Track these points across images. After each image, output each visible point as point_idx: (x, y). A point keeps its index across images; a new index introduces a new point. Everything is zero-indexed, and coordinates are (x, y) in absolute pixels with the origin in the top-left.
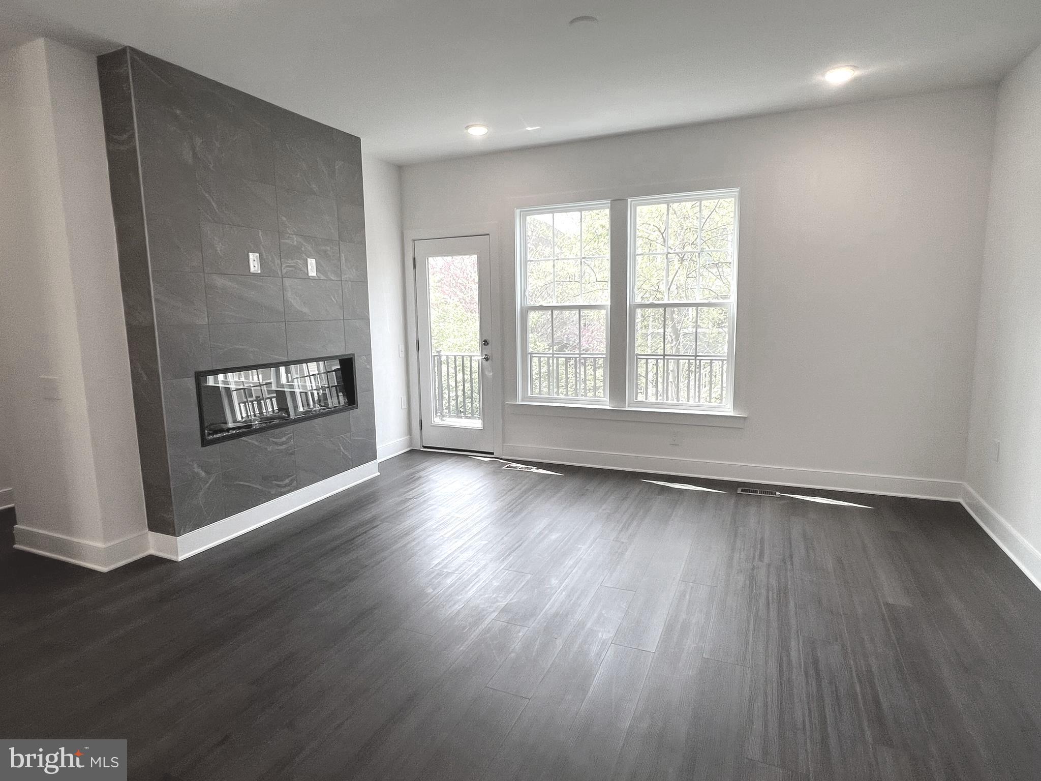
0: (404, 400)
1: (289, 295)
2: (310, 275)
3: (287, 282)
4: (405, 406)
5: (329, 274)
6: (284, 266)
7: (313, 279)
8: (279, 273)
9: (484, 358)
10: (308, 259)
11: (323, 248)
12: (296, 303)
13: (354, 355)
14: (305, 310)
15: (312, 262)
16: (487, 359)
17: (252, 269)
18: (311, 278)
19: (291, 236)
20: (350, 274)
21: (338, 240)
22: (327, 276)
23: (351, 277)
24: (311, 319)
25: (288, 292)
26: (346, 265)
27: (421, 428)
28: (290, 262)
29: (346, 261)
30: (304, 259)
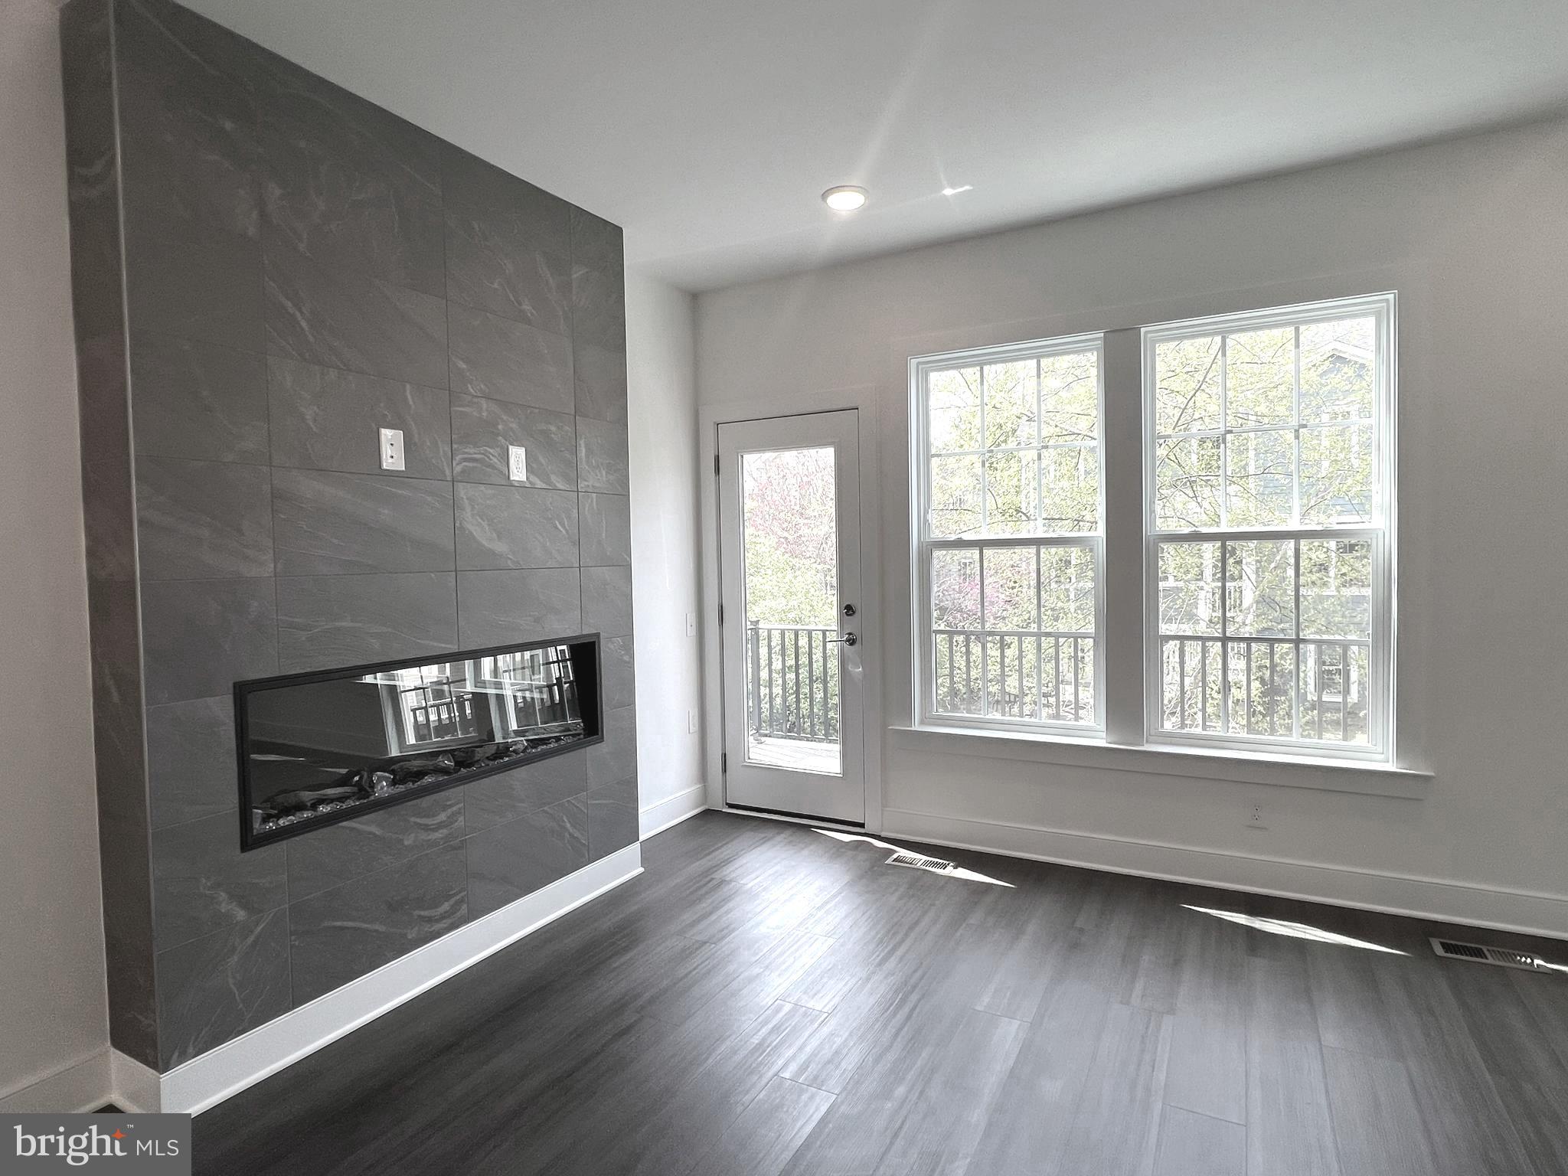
0: (693, 717)
1: (466, 515)
2: (512, 478)
3: (463, 491)
4: (695, 728)
5: (553, 478)
6: (458, 458)
7: (521, 486)
8: (448, 472)
9: (848, 640)
10: (510, 447)
11: (543, 427)
12: (480, 531)
13: (598, 635)
14: (500, 547)
15: (517, 456)
16: (852, 642)
17: (387, 464)
18: (516, 484)
19: (475, 400)
20: (595, 479)
21: (573, 412)
22: (548, 482)
23: (597, 485)
24: (512, 566)
25: (463, 509)
26: (587, 462)
27: (725, 770)
28: (472, 451)
29: (587, 456)
30: (502, 447)
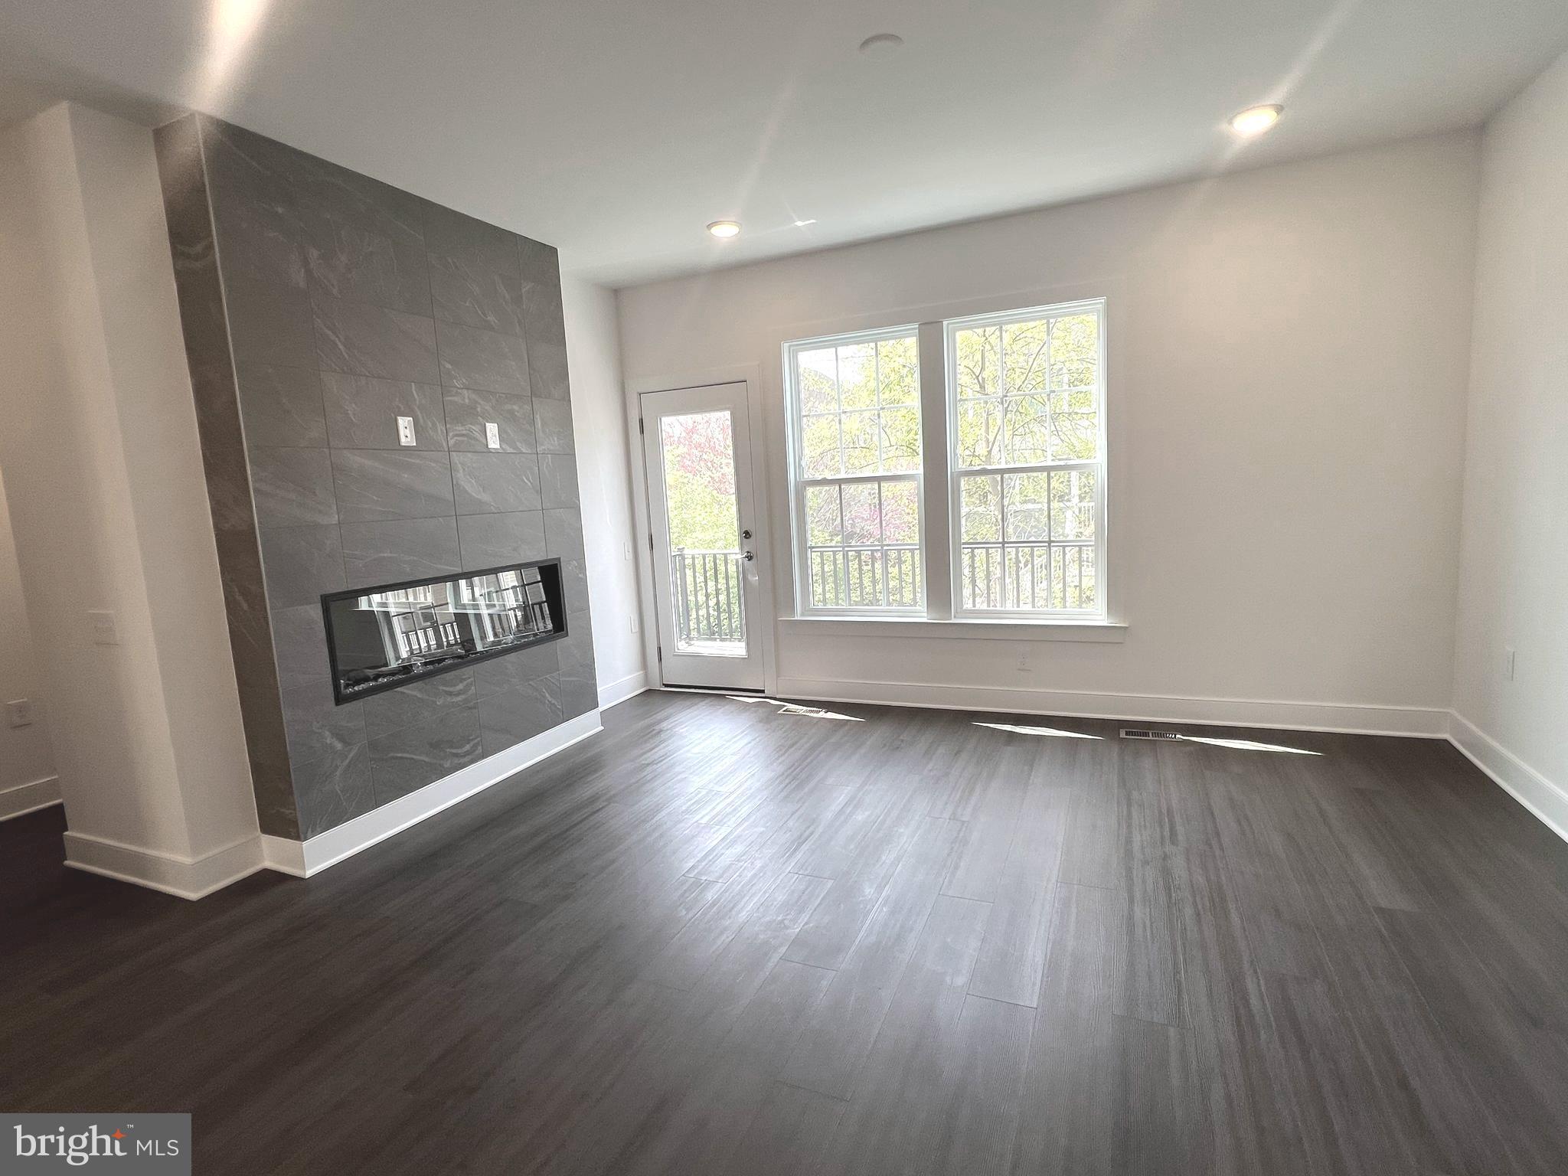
0: (634, 620)
1: (460, 475)
2: (489, 447)
3: (456, 458)
4: (636, 629)
5: (519, 444)
6: (451, 434)
7: (496, 452)
8: (445, 445)
9: (746, 557)
10: (487, 424)
11: (509, 407)
12: (470, 486)
13: (559, 559)
14: (485, 497)
15: (492, 429)
16: (750, 558)
17: (404, 441)
18: (493, 451)
19: (459, 391)
20: (549, 443)
21: (530, 395)
22: (516, 448)
23: (552, 448)
24: (494, 510)
25: (458, 472)
26: (543, 431)
27: (660, 659)
28: (460, 428)
29: (542, 426)
30: (481, 424)
